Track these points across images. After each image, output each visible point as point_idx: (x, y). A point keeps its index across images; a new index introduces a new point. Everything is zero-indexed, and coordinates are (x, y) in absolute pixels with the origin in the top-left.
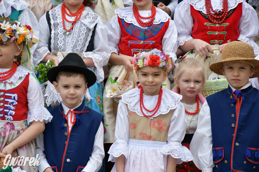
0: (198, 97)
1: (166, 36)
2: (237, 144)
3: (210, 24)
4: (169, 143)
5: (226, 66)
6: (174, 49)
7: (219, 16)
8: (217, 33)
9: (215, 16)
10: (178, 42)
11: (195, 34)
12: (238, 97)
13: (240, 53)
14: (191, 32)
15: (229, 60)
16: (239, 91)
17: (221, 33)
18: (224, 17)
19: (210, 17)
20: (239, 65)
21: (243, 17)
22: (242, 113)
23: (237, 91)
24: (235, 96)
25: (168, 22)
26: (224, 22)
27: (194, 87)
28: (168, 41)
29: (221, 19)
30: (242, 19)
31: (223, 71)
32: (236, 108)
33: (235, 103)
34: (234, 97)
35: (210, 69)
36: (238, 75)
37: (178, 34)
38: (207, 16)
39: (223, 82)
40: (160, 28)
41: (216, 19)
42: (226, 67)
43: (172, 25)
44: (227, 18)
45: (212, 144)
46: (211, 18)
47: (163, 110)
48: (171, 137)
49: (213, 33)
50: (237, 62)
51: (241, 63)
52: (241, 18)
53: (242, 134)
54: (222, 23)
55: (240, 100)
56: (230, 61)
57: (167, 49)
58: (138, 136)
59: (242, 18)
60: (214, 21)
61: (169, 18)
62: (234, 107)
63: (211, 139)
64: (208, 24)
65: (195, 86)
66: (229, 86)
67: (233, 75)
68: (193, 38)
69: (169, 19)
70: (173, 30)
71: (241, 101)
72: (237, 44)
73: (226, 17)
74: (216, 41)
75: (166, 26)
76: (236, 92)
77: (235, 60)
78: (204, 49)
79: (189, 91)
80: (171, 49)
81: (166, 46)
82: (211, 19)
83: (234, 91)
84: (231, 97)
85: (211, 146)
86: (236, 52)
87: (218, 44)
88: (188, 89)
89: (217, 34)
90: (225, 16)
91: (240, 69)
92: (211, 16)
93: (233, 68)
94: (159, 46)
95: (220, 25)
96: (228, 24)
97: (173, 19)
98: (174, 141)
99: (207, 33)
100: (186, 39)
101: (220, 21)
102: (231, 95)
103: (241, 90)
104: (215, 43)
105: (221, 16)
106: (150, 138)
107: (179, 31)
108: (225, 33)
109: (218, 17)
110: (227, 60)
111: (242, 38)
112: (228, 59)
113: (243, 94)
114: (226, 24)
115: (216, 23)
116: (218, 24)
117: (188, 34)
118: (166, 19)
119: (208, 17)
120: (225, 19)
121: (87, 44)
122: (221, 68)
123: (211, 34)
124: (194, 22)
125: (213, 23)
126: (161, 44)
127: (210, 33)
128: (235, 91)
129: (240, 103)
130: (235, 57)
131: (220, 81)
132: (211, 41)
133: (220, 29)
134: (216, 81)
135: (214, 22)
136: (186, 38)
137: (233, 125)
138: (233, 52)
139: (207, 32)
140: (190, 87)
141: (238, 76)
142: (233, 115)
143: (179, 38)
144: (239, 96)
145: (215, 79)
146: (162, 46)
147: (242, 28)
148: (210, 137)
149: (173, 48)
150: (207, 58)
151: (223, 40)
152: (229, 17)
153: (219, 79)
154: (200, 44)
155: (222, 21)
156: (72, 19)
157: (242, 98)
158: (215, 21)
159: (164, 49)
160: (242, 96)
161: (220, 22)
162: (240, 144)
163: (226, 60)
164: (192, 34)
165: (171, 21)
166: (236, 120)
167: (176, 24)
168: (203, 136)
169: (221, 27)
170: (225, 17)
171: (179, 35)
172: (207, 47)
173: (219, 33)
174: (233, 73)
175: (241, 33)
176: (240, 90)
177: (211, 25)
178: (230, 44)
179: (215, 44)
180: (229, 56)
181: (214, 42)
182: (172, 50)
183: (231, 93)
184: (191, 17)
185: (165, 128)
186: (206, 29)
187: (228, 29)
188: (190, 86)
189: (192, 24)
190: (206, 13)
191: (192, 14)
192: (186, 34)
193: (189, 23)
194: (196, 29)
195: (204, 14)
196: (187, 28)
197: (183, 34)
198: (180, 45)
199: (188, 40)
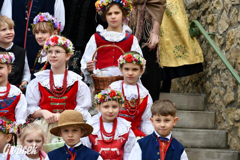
0: (41, 153)
1: (18, 107)
3: (53, 97)
6: (24, 116)
7: (60, 91)
9: (56, 91)
10: (28, 110)
13: (73, 119)
14: (39, 103)
17: (61, 104)
18: (63, 92)
20: (72, 128)
24: (70, 152)
26: (63, 96)
28: (19, 111)
29: (61, 93)
31: (61, 133)
33: (70, 158)
36: (72, 136)
37: (28, 105)
38: (50, 91)
40: (13, 101)
41: (58, 93)
44: (66, 92)
46: (54, 93)
49: (55, 104)
50: (71, 126)
51: (74, 126)
54: (62, 96)
57: (18, 117)
59: (78, 93)
60: (56, 95)
66: (65, 145)
68: (41, 109)
69: (20, 93)
70: (23, 102)
71: (75, 156)
74: (58, 110)
75: (17, 99)
76: (71, 149)
81: (18, 114)
82: (53, 93)
83: (69, 148)
84: (67, 153)
87: (59, 113)
89: (58, 105)
90: (65, 91)
91: (73, 131)
92: (54, 91)
93: (68, 131)
94: (12, 114)
95: (61, 98)
96: (67, 97)
99: (51, 104)
100: (35, 109)
101: (61, 95)
102: (67, 151)
103: (75, 147)
104: (57, 112)
108: (64, 104)
109: (59, 92)
111: (78, 108)
113: (76, 151)
114: (65, 97)
118: (18, 93)
120: (64, 94)
124: (41, 95)
125: (55, 96)
127: (53, 104)
129: (73, 157)
131: (60, 143)
132: (53, 111)
133: (60, 101)
135: (56, 96)
144: (73, 152)
146: (15, 114)
147: (78, 100)
149: (23, 116)
151: (63, 109)
152: (67, 92)
155: (62, 95)
157: (75, 153)
158: (57, 95)
159: (16, 117)
161: (60, 96)
163: (62, 125)
164: (40, 105)
165: (22, 95)
170: (64, 92)
173: (60, 104)
175: (77, 104)
176: (73, 147)
177: (54, 98)
179: (57, 113)
180: (64, 122)
182: (22, 117)
184: (39, 92)
186: (50, 101)
187: (66, 101)
189: (40, 97)
190: (50, 89)
191: (40, 90)
192: (36, 105)
193: (38, 97)
194: (43, 101)
195: (48, 89)
196: (36, 100)
197: (33, 105)
198: (30, 113)
199: (37, 110)
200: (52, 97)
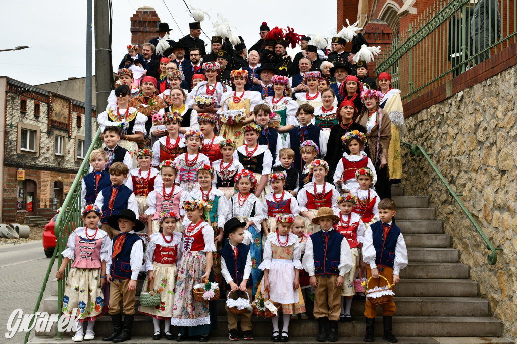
1: (292, 206)
2: (327, 259)
4: (294, 260)
12: (326, 235)
13: (327, 213)
15: (322, 216)
20: (326, 219)
22: (329, 243)
28: (294, 208)
33: (325, 238)
36: (327, 224)
37: (299, 205)
40: (287, 202)
44: (325, 196)
47: (290, 243)
48: (296, 257)
50: (325, 217)
53: (328, 254)
58: (278, 257)
62: (325, 240)
63: (313, 257)
64: (315, 199)
65: (302, 230)
66: (321, 230)
67: (324, 224)
69: (292, 197)
71: (328, 237)
72: (325, 208)
75: (289, 201)
76: (325, 233)
81: (293, 211)
84: (323, 235)
85: (313, 260)
86: (325, 212)
89: (319, 204)
93: (324, 220)
95: (321, 200)
101: (321, 198)
106: (284, 258)
121: (251, 212)
125: (317, 199)
137: (324, 250)
138: (323, 212)
139: (314, 203)
140: (299, 230)
142: (324, 245)
156: (243, 199)
157: (328, 235)
158: (319, 198)
166: (326, 247)
168: (309, 255)
173: (321, 204)
176: (327, 231)
178: (322, 208)
180: (321, 214)
183: (323, 233)
184: (307, 196)
185: (291, 253)
193: (306, 199)
194: (309, 203)
198: (300, 211)
199: (305, 210)
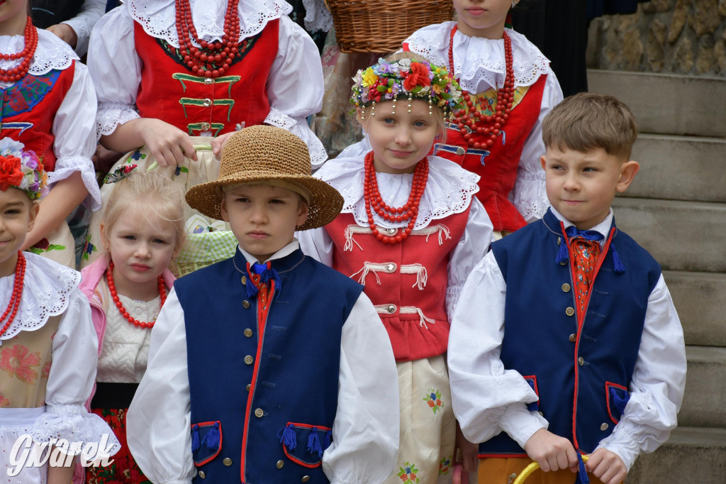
0: (164, 283)
1: (65, 109)
2: (259, 413)
3: (189, 78)
4: (52, 409)
5: (233, 194)
6: (86, 145)
7: (214, 55)
8: (206, 103)
9: (201, 54)
10: (98, 125)
11: (145, 103)
12: (262, 281)
13: (271, 159)
14: (134, 97)
15: (240, 178)
16: (266, 263)
17: (219, 102)
18: (226, 58)
19: (187, 57)
20: (267, 194)
21: (281, 61)
22: (274, 327)
23: (261, 263)
24: (255, 278)
25: (71, 71)
26: (226, 73)
27: (149, 255)
28: (71, 124)
29: (219, 64)
30: (278, 66)
31: (224, 208)
32: (257, 312)
33: (254, 298)
34: (251, 280)
35: (188, 202)
36: (265, 220)
37: (99, 103)
38: (180, 54)
39: (222, 242)
40: (48, 87)
41: (206, 63)
42: (231, 198)
43: (81, 79)
44: (236, 60)
45: (190, 413)
46: (191, 60)
47: (29, 319)
48: (56, 391)
49: (195, 102)
50: (261, 185)
51: (273, 187)
52: (276, 62)
53: (274, 385)
54: (221, 75)
55: (269, 288)
56: (243, 181)
57: (66, 145)
59: (278, 63)
60: (200, 68)
61: (74, 58)
62: (251, 310)
63: (187, 398)
64: (181, 76)
65: (150, 252)
66: (238, 252)
67: (251, 219)
68: (139, 116)
69: (74, 61)
70: (85, 92)
71: (272, 292)
72: (263, 133)
73: (232, 60)
74: (205, 124)
75: (64, 80)
76: (258, 267)
77: (256, 179)
78: (170, 147)
79: (134, 265)
80: (78, 147)
81: (65, 136)
82: (190, 62)
83: (251, 265)
84: (244, 281)
85: (188, 417)
86: (259, 155)
87: (211, 134)
88: (133, 261)
89: (206, 105)
90: (232, 54)
91: (269, 202)
92: (192, 54)
93: (250, 202)
94: (44, 136)
95: (216, 81)
96: (239, 77)
97: (84, 60)
98: (65, 404)
99: (181, 102)
100: (122, 118)
101: (217, 69)
102: (243, 275)
103: (273, 262)
104: (203, 131)
105: (218, 56)
107: (101, 95)
108: (230, 102)
109: (211, 57)
110: (236, 176)
111: (279, 118)
112: (236, 174)
113: (277, 274)
114: (231, 79)
115: (204, 75)
116: (212, 77)
117: (126, 102)
118: (64, 61)
119: (183, 57)
120: (230, 65)
122: (219, 200)
123: (190, 104)
124: (143, 69)
125: (195, 73)
126: (51, 132)
127: (189, 101)
128: (256, 263)
129: (267, 297)
130: (256, 171)
131: (215, 238)
132: (191, 126)
133: (215, 90)
134: (204, 238)
135: (200, 71)
136: (121, 113)
137: (248, 360)
138: (252, 155)
139: (180, 99)
140: (136, 254)
141: (263, 224)
142: (248, 332)
143: (101, 115)
144: (267, 279)
145: (201, 230)
146: (54, 137)
147: (278, 90)
148: (183, 392)
149: (83, 143)
150: (178, 171)
151: (224, 121)
152: (240, 59)
153: (211, 233)
154: (160, 132)
155: (221, 69)
157: (273, 283)
158: (203, 68)
159: (59, 148)
160: (274, 278)
161: (216, 72)
162: (267, 414)
163: (231, 177)
164: (138, 104)
165: (80, 67)
166: (256, 346)
167: (94, 74)
168: (165, 390)
169: (217, 87)
170: (229, 60)
171: (100, 107)
172: (179, 142)
173: (213, 102)
174: (252, 216)
175: (273, 105)
176: (268, 260)
177: (192, 78)
178: (244, 133)
179: (202, 134)
180: (239, 166)
181: (200, 126)
182: (81, 148)
183: (245, 271)
184: (136, 55)
185: (37, 369)
186: (176, 91)
187: (237, 91)
188: (136, 251)
189: (138, 75)
190: (177, 46)
191: (138, 48)
192: (122, 103)
193: (131, 75)
194: (148, 89)
195: (171, 47)
196: (124, 87)
197: (111, 102)
198: (102, 133)
199: (127, 120)
200: (185, 77)
